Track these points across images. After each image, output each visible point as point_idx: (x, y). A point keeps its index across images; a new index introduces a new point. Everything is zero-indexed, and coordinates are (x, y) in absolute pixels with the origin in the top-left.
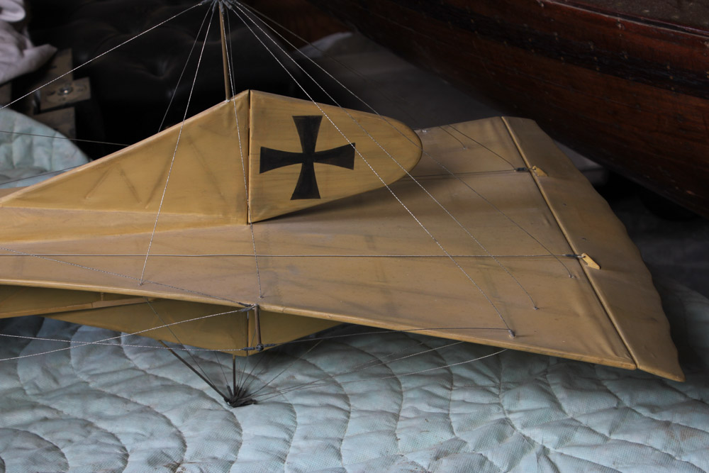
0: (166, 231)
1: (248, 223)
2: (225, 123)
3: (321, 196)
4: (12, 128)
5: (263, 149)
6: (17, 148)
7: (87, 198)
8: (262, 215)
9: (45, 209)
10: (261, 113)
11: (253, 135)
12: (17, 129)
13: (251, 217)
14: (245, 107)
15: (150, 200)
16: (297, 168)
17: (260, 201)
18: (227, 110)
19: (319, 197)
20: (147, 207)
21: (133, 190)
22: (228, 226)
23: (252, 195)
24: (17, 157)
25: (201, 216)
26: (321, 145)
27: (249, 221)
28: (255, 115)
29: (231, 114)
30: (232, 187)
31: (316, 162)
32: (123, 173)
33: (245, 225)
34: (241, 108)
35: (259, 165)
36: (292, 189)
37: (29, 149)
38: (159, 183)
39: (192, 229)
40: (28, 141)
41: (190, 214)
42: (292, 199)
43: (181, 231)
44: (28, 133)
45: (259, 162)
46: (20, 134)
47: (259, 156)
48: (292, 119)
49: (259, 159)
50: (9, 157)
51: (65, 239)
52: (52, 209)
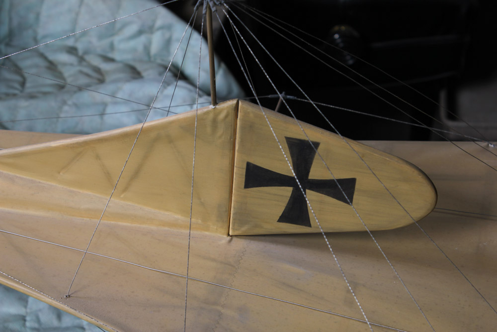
0: (139, 225)
1: (229, 235)
2: (209, 129)
3: (312, 225)
4: (154, 21)
5: (249, 165)
6: (157, 40)
7: (61, 174)
8: (244, 230)
9: (18, 175)
10: (250, 127)
11: (239, 148)
12: (159, 23)
13: (233, 229)
14: (231, 117)
15: (125, 189)
16: (287, 192)
17: (243, 216)
18: (211, 116)
19: (310, 226)
20: (122, 196)
21: (108, 175)
22: (207, 233)
23: (234, 208)
24: (155, 48)
25: (179, 217)
26: (317, 172)
27: (230, 234)
28: (242, 128)
29: (215, 121)
30: (214, 194)
31: (310, 189)
32: (98, 157)
33: (225, 236)
34: (226, 116)
35: (244, 179)
36: (280, 210)
37: (168, 43)
38: (136, 174)
39: (166, 228)
40: (167, 35)
41: (167, 213)
42: (280, 221)
43: (153, 227)
44: (169, 27)
45: (244, 176)
46: (161, 28)
47: (244, 171)
48: (285, 139)
49: (244, 174)
50: (147, 49)
51: (32, 212)
52: (25, 177)
